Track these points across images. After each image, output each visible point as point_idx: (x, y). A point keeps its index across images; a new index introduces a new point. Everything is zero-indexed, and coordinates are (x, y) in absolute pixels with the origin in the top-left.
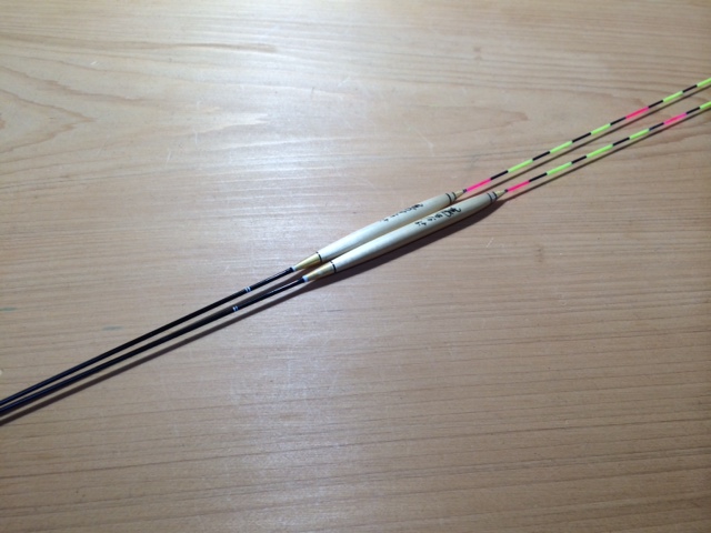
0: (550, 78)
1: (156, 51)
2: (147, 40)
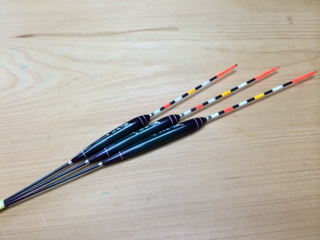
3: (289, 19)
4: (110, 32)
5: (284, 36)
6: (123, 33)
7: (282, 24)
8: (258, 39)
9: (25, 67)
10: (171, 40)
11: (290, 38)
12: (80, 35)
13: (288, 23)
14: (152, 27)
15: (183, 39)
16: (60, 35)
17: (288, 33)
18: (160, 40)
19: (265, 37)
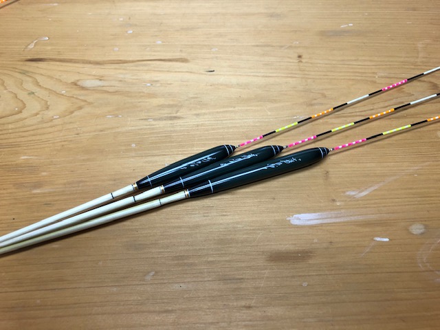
3: (300, 57)
4: (120, 60)
6: (133, 62)
7: (290, 62)
8: (263, 76)
9: (33, 93)
10: (179, 72)
11: (295, 77)
12: (90, 62)
13: (297, 61)
14: (162, 58)
15: (191, 72)
16: (70, 61)
17: (294, 72)
18: (168, 71)
19: (271, 75)
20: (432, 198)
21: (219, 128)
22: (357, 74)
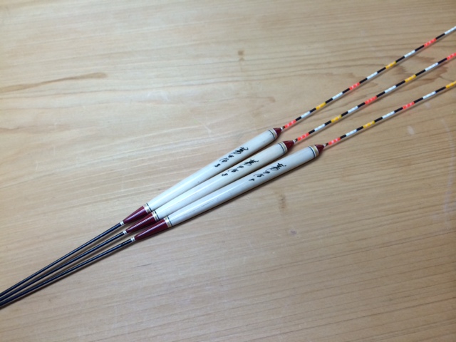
0: (290, 67)
1: (27, 90)
2: (22, 83)
3: (241, 53)
4: (20, 85)
5: (230, 79)
6: (36, 85)
7: (231, 62)
8: (199, 85)
10: (95, 91)
11: (237, 81)
13: (238, 59)
14: (73, 75)
15: (110, 90)
17: (235, 74)
18: (81, 92)
19: (208, 81)
20: (408, 213)
21: (150, 159)
22: (311, 67)
